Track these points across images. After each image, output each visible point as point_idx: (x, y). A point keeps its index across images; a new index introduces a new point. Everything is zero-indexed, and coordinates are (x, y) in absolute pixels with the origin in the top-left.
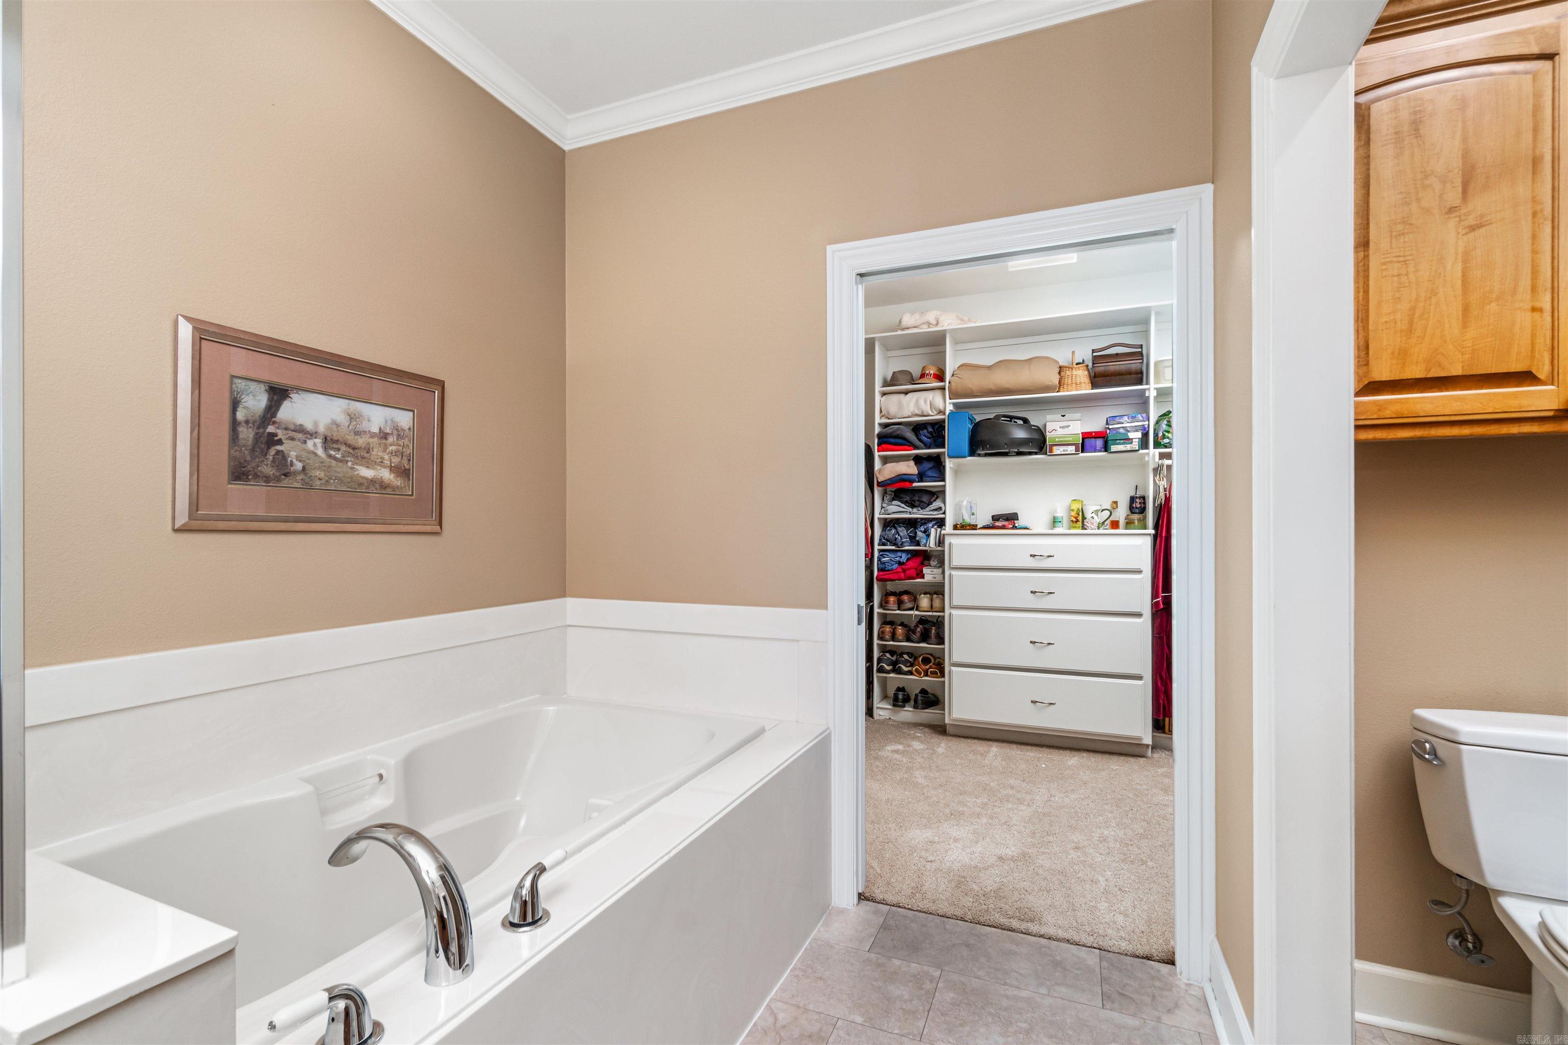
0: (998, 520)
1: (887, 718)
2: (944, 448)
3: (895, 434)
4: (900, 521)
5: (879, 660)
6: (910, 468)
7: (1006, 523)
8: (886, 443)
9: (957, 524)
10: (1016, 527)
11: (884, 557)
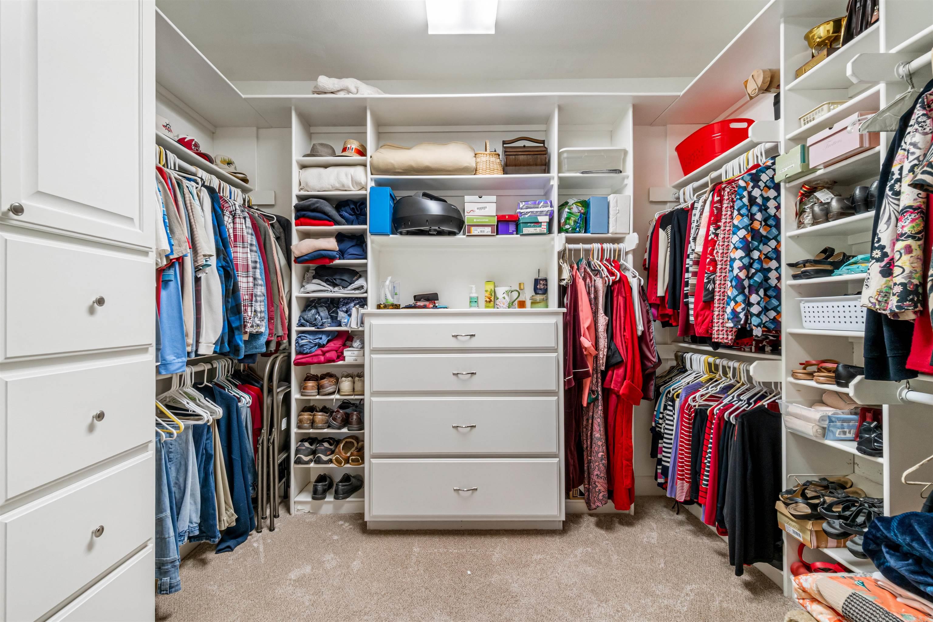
0: (419, 300)
1: (306, 512)
2: (366, 225)
3: (313, 207)
4: (322, 301)
5: (297, 451)
6: (331, 244)
7: (427, 303)
8: (304, 216)
9: (381, 304)
10: (436, 307)
11: (302, 339)
